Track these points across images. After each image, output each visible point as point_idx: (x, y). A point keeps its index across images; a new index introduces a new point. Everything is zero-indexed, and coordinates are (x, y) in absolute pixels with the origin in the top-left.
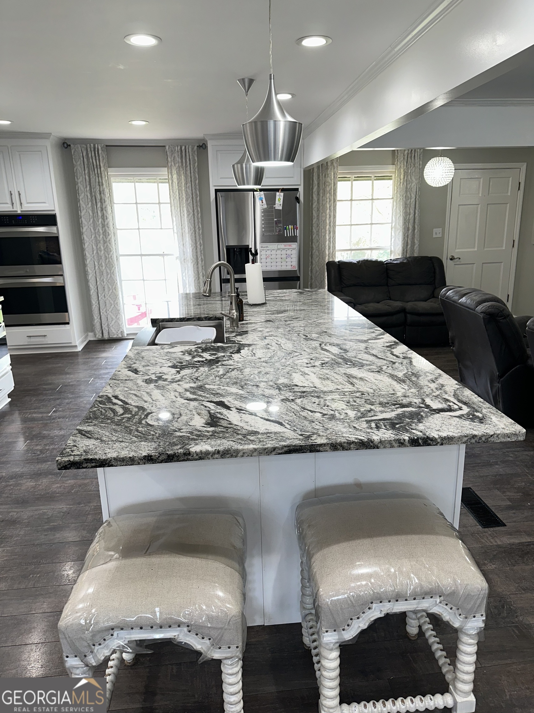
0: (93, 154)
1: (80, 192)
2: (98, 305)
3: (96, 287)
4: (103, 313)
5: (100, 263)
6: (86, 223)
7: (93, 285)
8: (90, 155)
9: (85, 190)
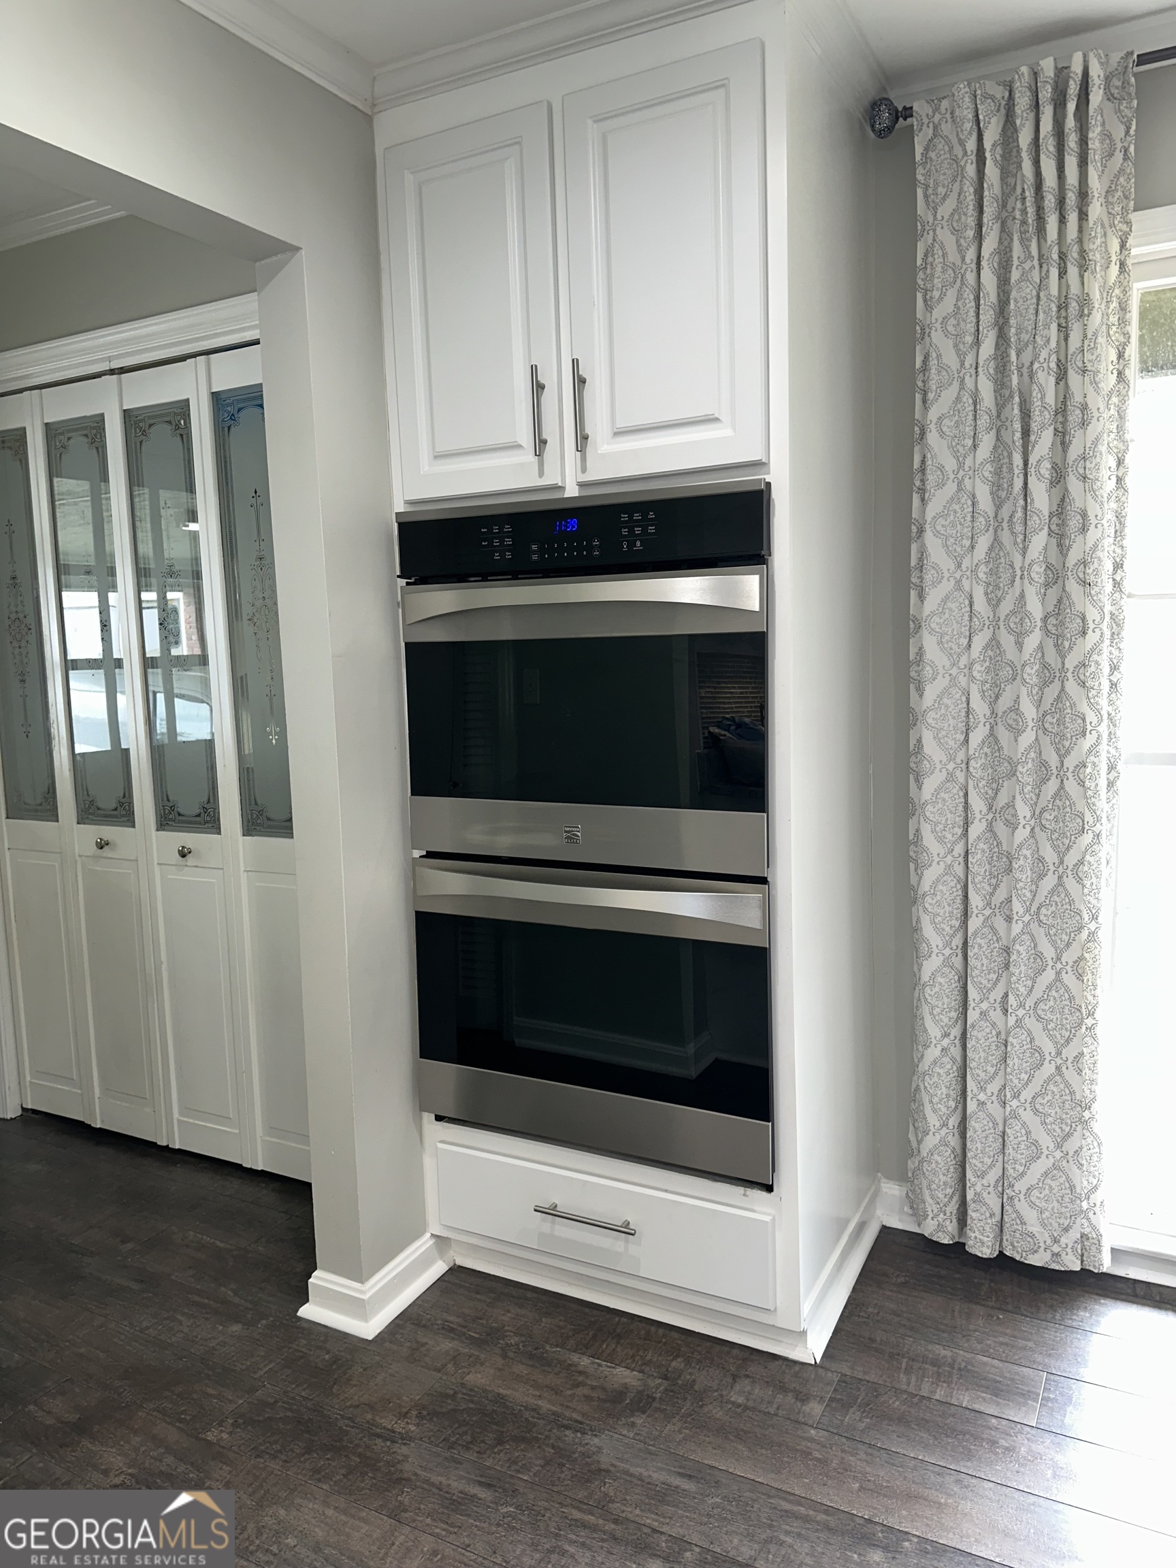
0: (1047, 125)
1: (933, 385)
2: (956, 1052)
3: (958, 941)
4: (982, 1104)
5: (1002, 800)
6: (947, 564)
7: (939, 931)
8: (1025, 138)
9: (969, 360)
